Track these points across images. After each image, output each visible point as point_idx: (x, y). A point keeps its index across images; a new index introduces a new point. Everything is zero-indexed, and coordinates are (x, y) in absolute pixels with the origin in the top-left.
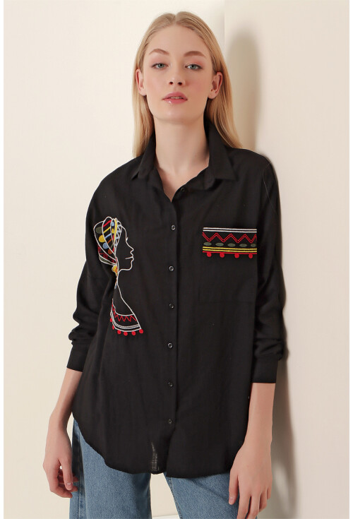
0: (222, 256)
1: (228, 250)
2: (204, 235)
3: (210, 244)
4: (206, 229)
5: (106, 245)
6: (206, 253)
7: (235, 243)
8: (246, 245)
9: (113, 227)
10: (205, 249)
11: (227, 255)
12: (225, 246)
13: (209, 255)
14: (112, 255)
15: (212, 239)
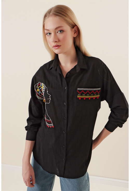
0: (85, 99)
1: (87, 97)
2: (78, 91)
3: (80, 95)
4: (78, 89)
5: (40, 92)
6: (78, 98)
7: (89, 94)
8: (93, 95)
9: (42, 86)
10: (78, 96)
11: (86, 99)
12: (86, 95)
13: (80, 99)
14: (43, 96)
15: (81, 93)
